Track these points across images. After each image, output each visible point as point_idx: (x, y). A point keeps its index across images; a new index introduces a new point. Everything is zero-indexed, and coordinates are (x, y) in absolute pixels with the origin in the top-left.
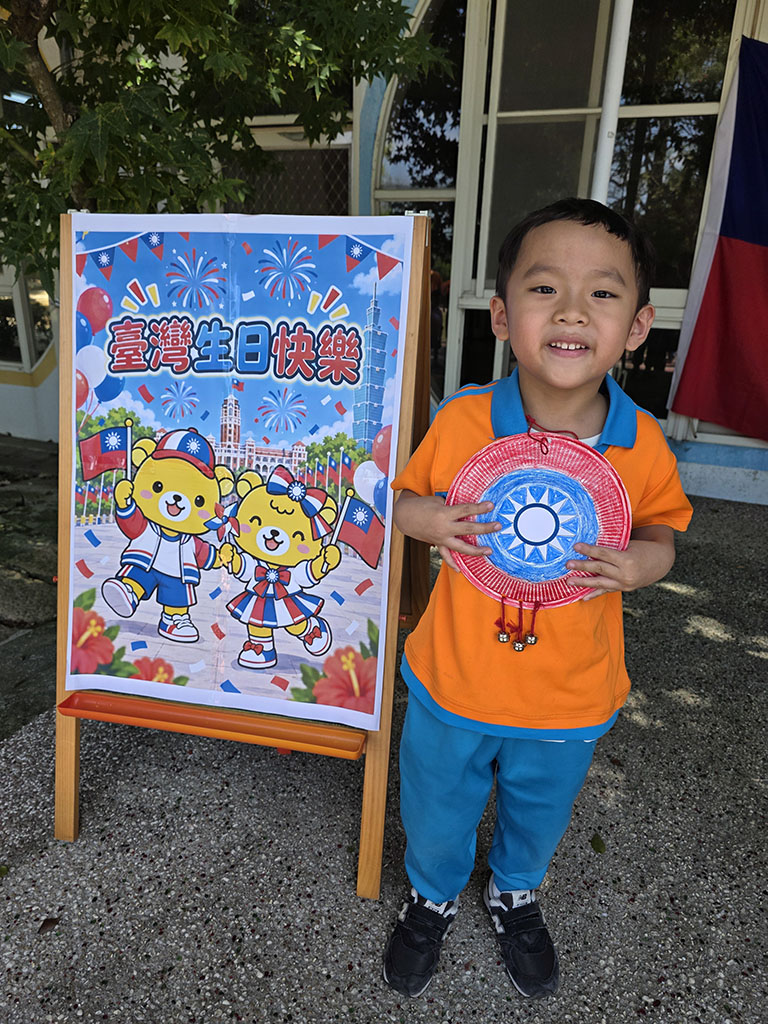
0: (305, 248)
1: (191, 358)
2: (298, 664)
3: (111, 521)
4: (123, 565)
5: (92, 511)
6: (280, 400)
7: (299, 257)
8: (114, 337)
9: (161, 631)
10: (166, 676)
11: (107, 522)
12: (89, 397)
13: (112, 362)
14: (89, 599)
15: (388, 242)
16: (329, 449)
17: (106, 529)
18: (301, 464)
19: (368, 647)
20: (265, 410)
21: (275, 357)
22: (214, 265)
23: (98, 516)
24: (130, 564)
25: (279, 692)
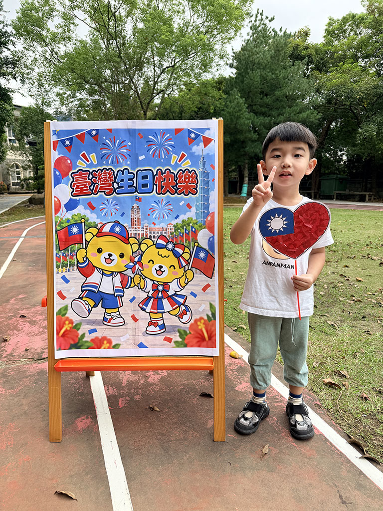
0: (169, 135)
1: (114, 188)
2: (177, 329)
3: (75, 269)
4: (82, 291)
5: (65, 265)
6: (160, 205)
7: (166, 139)
8: (73, 179)
9: (104, 322)
10: (108, 345)
11: (73, 270)
12: (61, 209)
13: (73, 191)
14: (64, 310)
15: (207, 131)
16: (185, 225)
17: (72, 274)
18: (172, 233)
19: (211, 316)
20: (153, 210)
21: (156, 185)
22: (124, 144)
23: (68, 268)
24: (86, 290)
25: (168, 345)
